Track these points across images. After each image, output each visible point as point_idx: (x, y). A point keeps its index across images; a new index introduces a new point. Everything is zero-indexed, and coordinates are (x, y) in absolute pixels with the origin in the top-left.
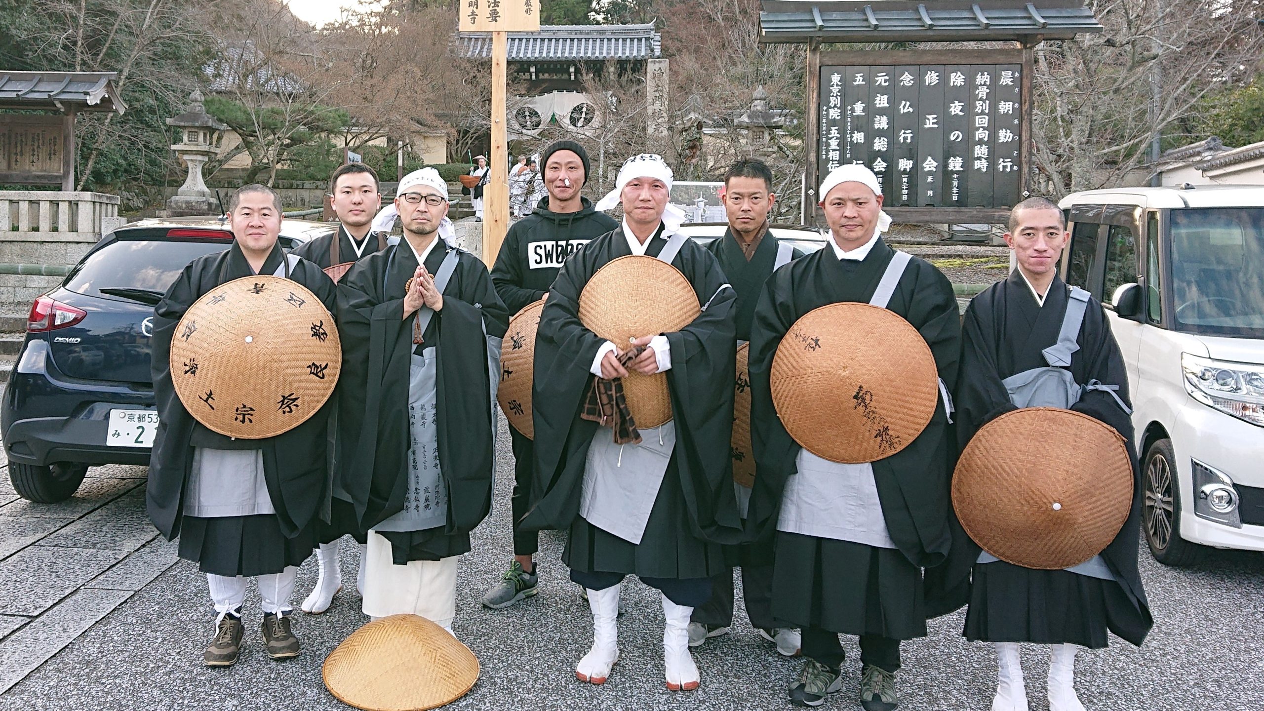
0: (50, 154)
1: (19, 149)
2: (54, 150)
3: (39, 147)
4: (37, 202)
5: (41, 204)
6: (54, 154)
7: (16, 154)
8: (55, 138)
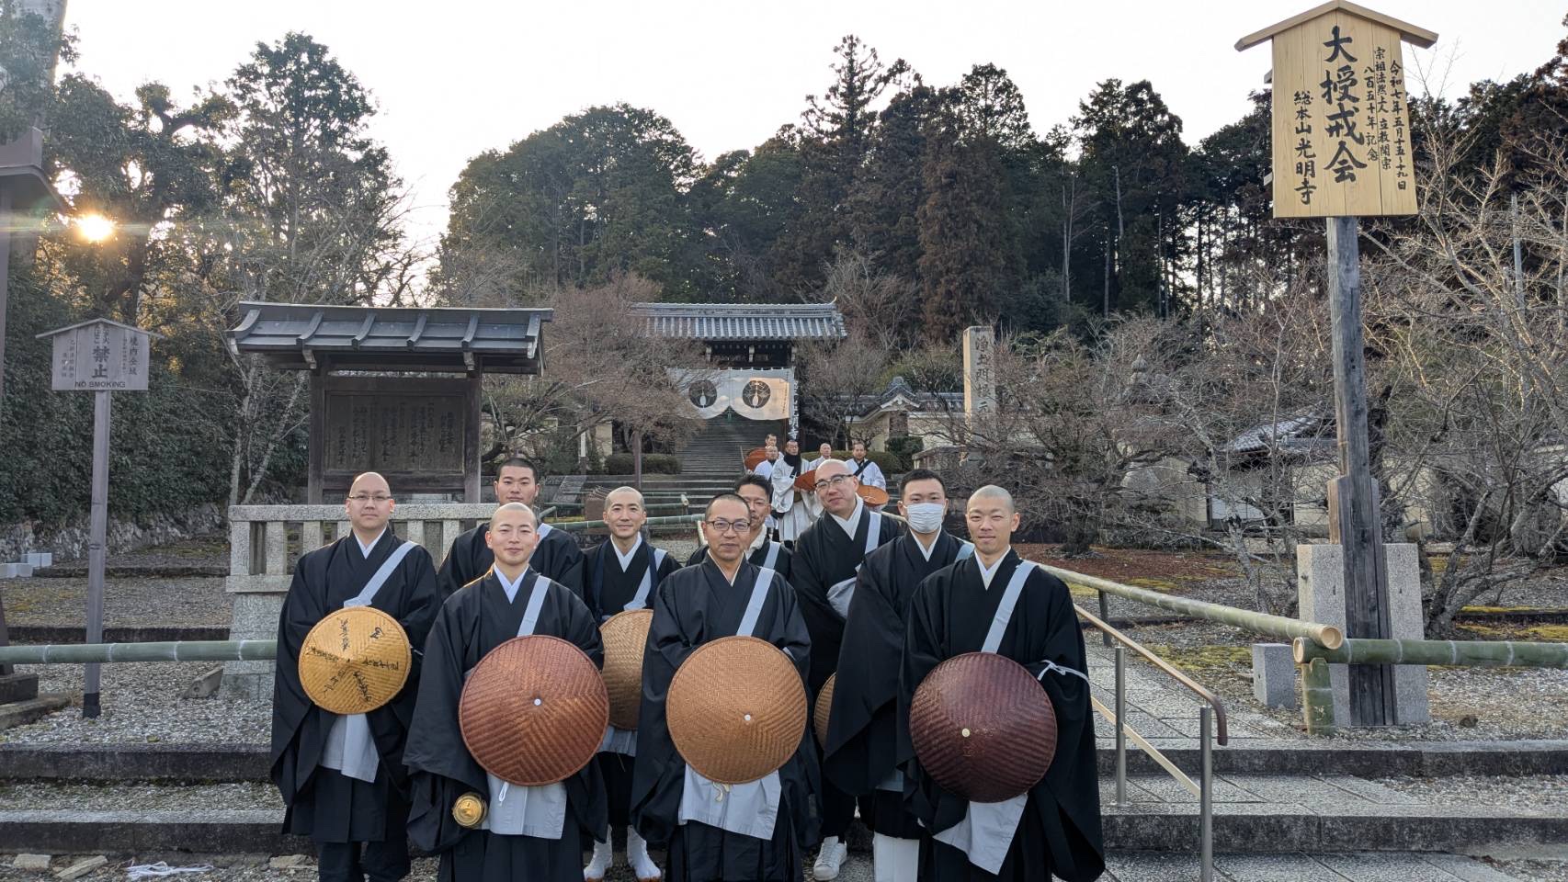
0: (441, 442)
1: (389, 435)
2: (450, 434)
3: (423, 430)
4: (440, 522)
5: (446, 525)
6: (450, 442)
7: (385, 442)
8: (450, 414)
